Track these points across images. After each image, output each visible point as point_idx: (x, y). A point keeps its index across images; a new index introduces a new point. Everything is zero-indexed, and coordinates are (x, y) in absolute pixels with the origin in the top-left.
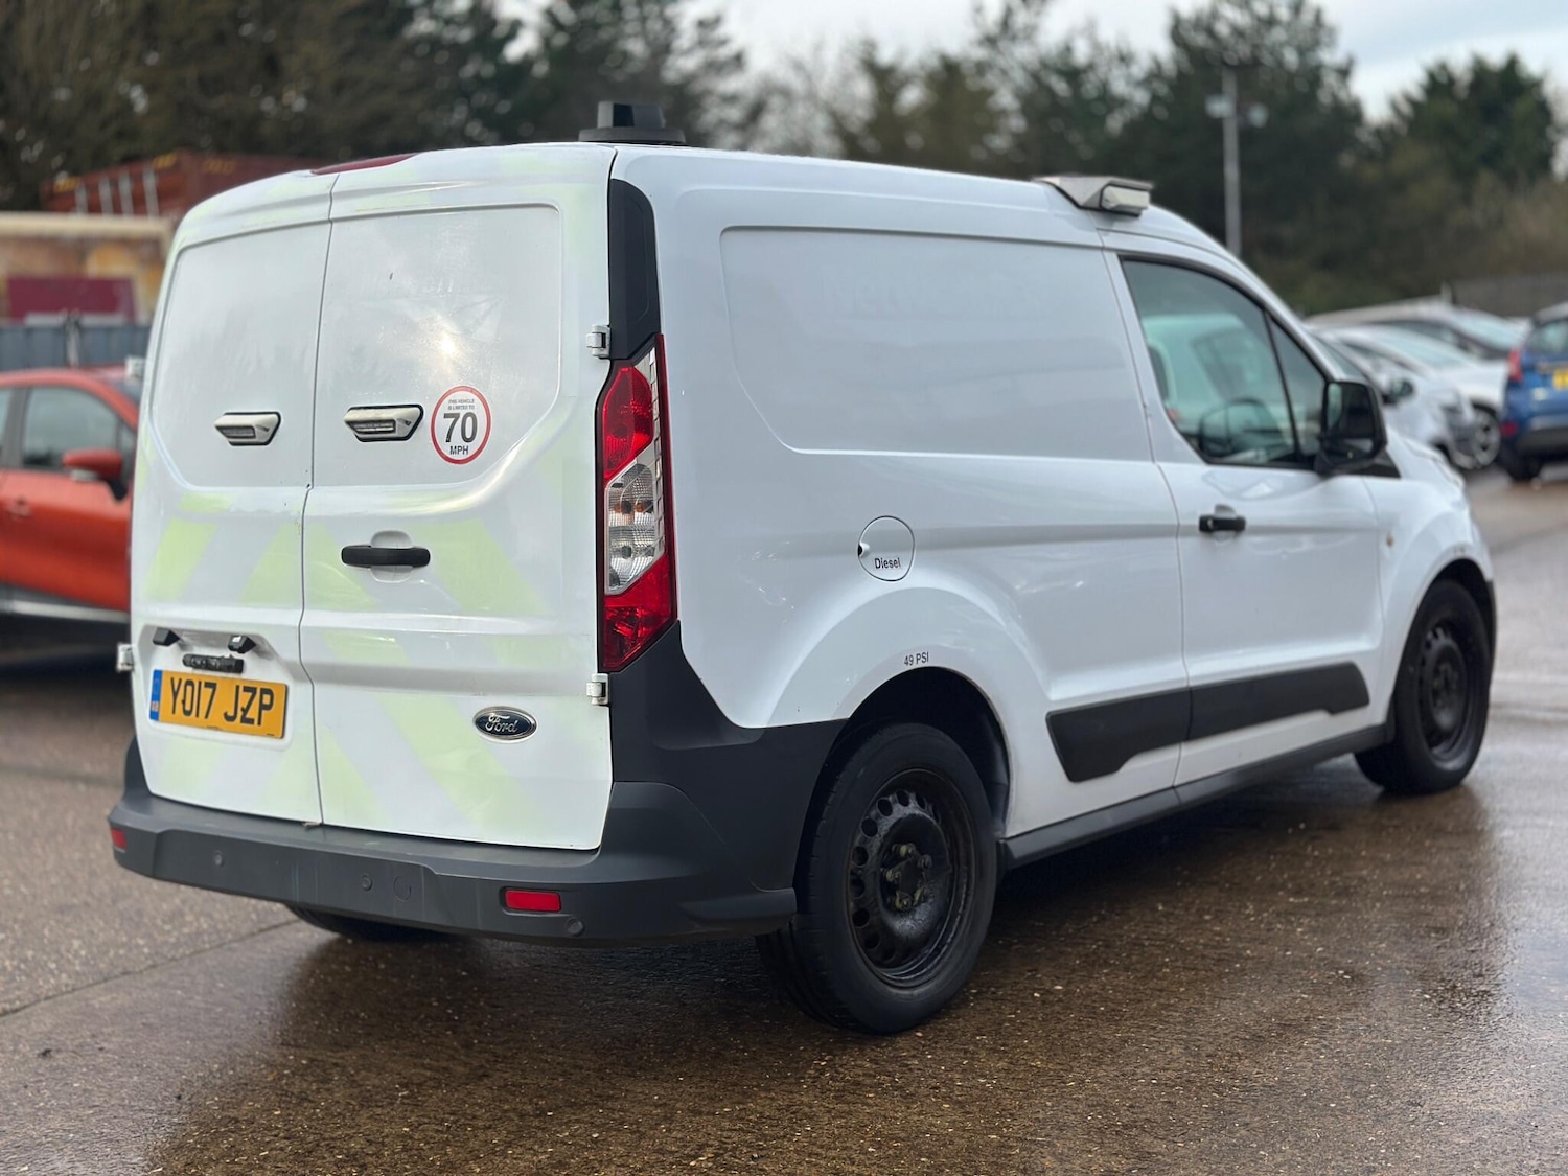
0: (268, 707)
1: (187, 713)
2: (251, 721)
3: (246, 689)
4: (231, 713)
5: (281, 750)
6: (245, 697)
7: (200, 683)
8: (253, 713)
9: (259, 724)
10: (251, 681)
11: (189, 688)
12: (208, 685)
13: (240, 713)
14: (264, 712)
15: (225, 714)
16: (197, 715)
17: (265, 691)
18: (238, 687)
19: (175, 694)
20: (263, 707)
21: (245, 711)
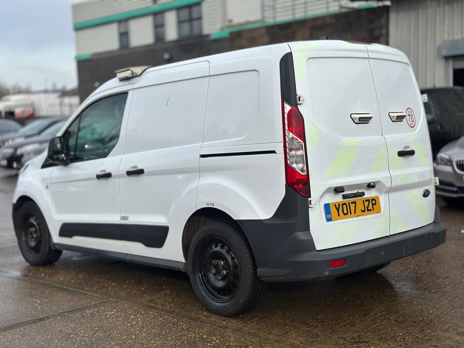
0: (375, 204)
1: (345, 214)
2: (370, 210)
3: (366, 201)
4: (363, 209)
5: (380, 216)
6: (366, 203)
7: (349, 203)
8: (370, 207)
9: (373, 210)
10: (368, 198)
11: (344, 206)
12: (352, 203)
13: (366, 209)
14: (374, 206)
15: (362, 210)
16: (351, 214)
17: (372, 200)
18: (363, 201)
19: (338, 210)
20: (373, 205)
21: (368, 207)
